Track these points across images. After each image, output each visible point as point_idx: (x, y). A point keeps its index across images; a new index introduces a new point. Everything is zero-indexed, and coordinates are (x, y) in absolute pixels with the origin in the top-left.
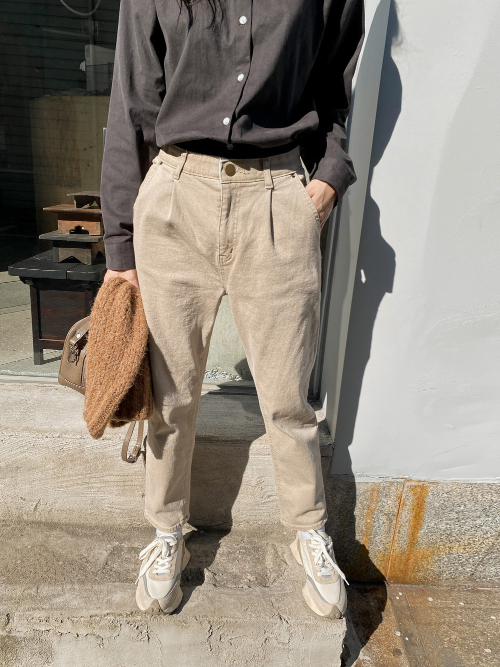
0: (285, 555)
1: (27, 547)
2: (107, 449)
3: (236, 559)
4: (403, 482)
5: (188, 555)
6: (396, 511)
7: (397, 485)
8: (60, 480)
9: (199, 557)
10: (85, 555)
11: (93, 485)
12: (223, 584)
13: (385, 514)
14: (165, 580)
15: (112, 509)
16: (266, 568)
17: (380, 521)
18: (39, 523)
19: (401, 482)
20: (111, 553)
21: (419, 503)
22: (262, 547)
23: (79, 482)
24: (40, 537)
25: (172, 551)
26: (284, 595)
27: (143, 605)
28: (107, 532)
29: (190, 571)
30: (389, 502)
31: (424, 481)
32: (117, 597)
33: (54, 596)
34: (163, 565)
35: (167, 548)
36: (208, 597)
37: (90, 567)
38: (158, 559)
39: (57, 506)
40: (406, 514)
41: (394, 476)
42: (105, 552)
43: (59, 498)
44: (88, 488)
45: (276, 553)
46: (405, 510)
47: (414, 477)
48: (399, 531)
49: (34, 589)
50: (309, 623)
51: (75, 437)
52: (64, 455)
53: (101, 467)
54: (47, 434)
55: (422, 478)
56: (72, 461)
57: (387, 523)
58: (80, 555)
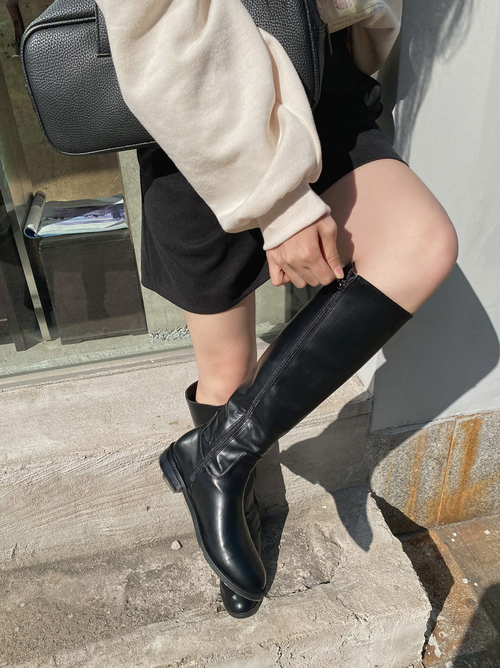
1: (19, 606)
2: (90, 469)
4: (454, 420)
6: (447, 452)
7: (447, 425)
8: (37, 517)
10: (97, 598)
11: (81, 512)
13: (435, 459)
15: (112, 532)
17: (429, 467)
18: (22, 570)
20: (128, 585)
21: (472, 438)
23: (63, 513)
24: (31, 588)
26: (352, 588)
30: (439, 445)
31: (478, 414)
32: (158, 644)
33: (80, 664)
37: (109, 612)
39: (40, 546)
40: (457, 453)
41: (444, 416)
42: (120, 587)
43: (41, 537)
44: (76, 517)
45: (323, 534)
46: (457, 450)
47: (466, 412)
48: (450, 472)
49: (51, 661)
50: (391, 614)
51: (43, 464)
52: (35, 488)
55: (476, 411)
56: (47, 493)
57: (437, 467)
58: (91, 599)
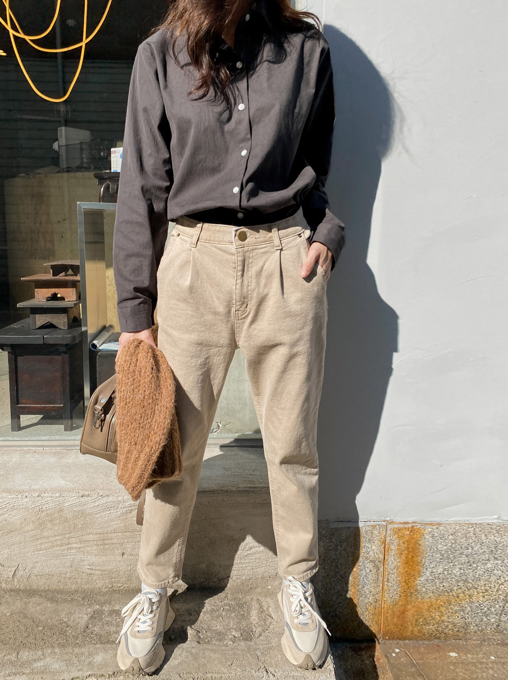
0: (270, 609)
1: (6, 615)
2: (86, 507)
3: (220, 616)
4: (385, 524)
5: (172, 614)
6: (382, 556)
7: (380, 528)
8: (39, 542)
9: (181, 615)
10: (65, 620)
11: (72, 546)
12: (207, 641)
13: (371, 561)
14: (146, 637)
15: (92, 571)
16: (252, 623)
17: (366, 568)
18: (17, 591)
19: (383, 525)
20: (92, 616)
22: (246, 602)
23: (59, 542)
24: (19, 605)
25: (155, 607)
26: (270, 648)
27: (124, 664)
28: (87, 596)
29: (173, 631)
30: (374, 547)
32: (99, 658)
33: (35, 661)
34: (145, 622)
35: (149, 604)
36: (192, 654)
37: (70, 631)
38: (140, 617)
39: (35, 571)
40: (392, 559)
41: (375, 519)
42: (86, 616)
43: (38, 562)
44: (68, 549)
45: (261, 607)
46: (391, 556)
47: (395, 519)
48: (388, 579)
49: (14, 655)
50: (296, 674)
51: (54, 495)
52: (43, 515)
53: (80, 526)
54: (27, 494)
56: (51, 521)
57: (374, 571)
58: (60, 620)
